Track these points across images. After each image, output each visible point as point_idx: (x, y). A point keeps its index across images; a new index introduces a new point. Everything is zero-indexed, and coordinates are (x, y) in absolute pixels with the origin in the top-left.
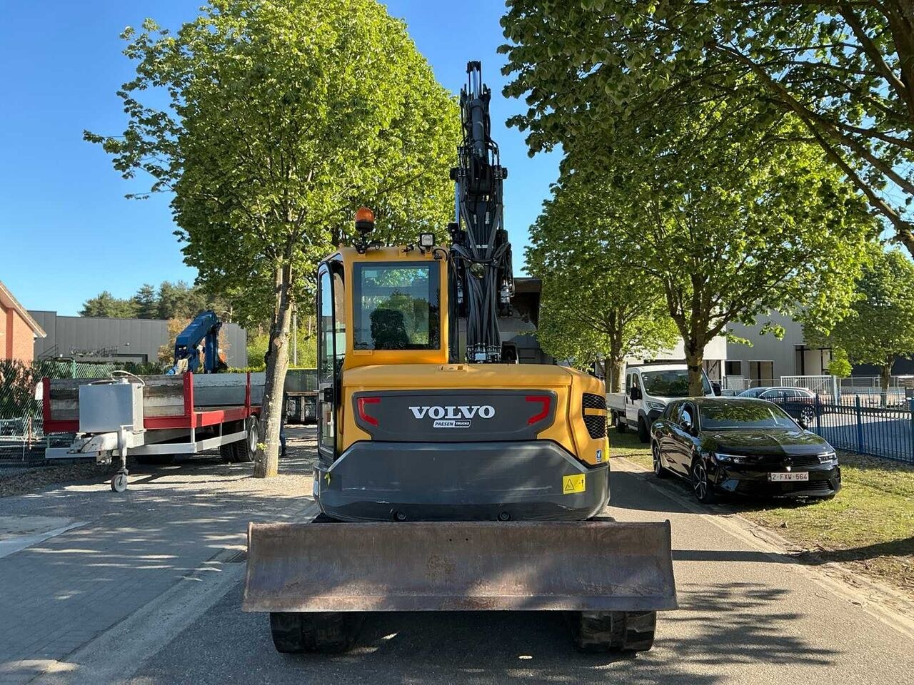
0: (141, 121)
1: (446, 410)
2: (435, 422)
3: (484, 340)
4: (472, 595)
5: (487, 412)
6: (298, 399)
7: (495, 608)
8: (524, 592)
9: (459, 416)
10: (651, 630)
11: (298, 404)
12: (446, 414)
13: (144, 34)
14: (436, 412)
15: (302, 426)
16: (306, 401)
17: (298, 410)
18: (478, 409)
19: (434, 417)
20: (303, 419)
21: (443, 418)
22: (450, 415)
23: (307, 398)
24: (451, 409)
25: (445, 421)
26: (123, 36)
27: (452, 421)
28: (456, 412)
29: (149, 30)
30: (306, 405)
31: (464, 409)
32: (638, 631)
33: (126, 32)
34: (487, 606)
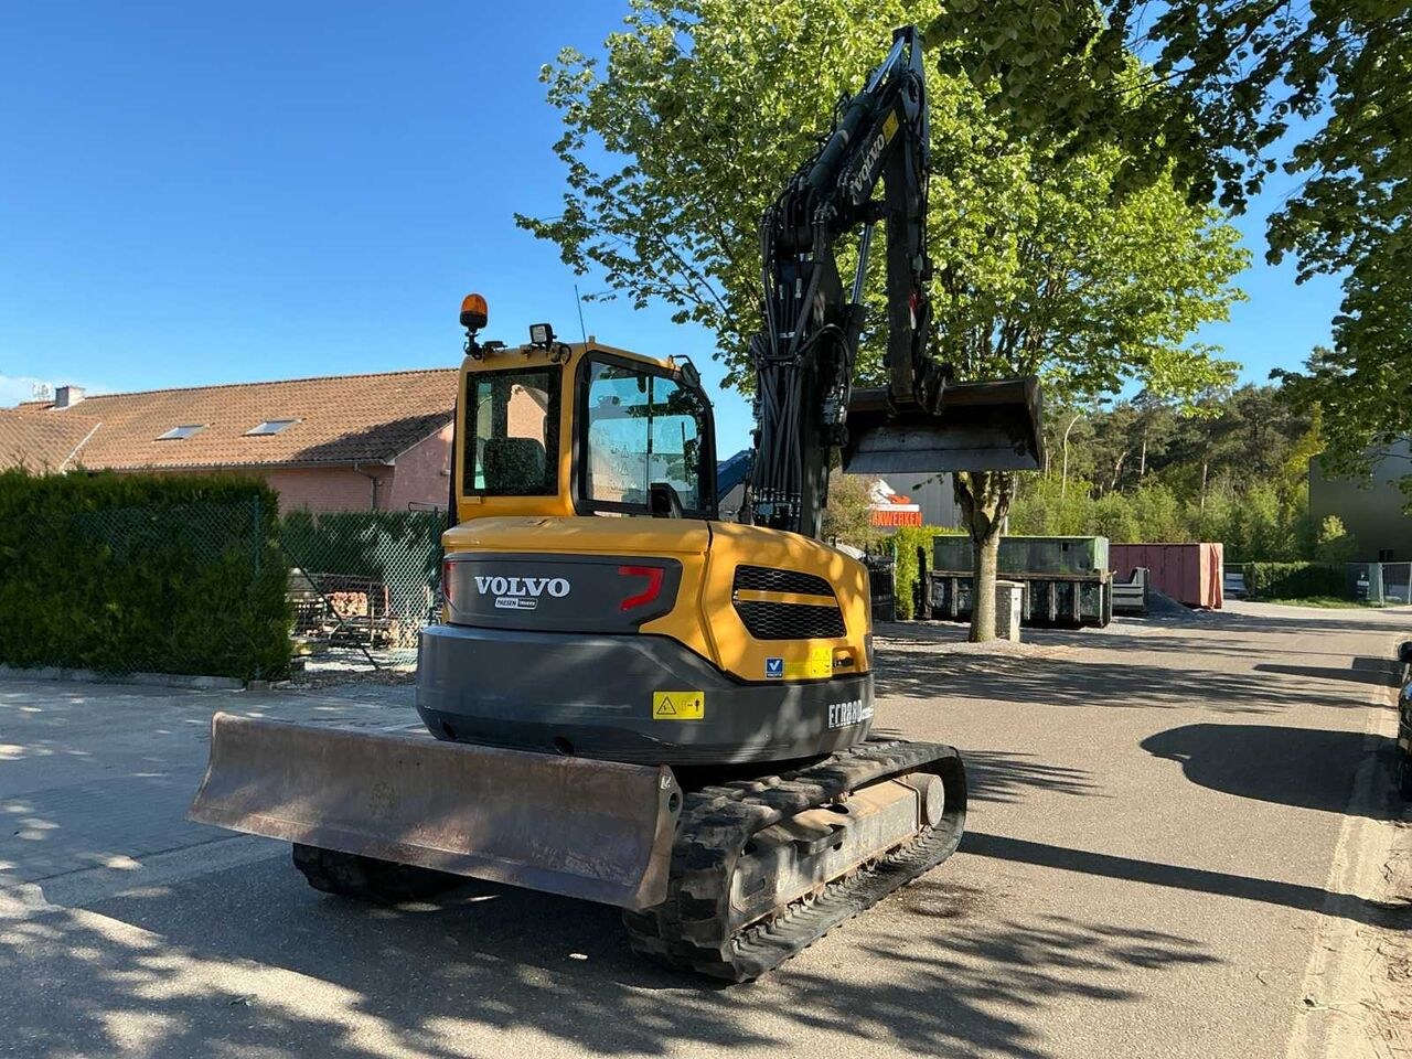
0: (590, 192)
1: (509, 583)
2: (498, 599)
3: (773, 483)
4: (405, 841)
5: (559, 587)
6: (947, 581)
7: (417, 864)
8: (462, 846)
9: (523, 593)
10: (716, 947)
11: (948, 589)
12: (509, 589)
13: (562, 72)
14: (499, 585)
15: (953, 623)
16: (959, 585)
17: (948, 599)
18: (547, 583)
19: (497, 593)
20: (955, 612)
21: (505, 595)
22: (513, 591)
23: (962, 581)
24: (514, 581)
25: (507, 599)
26: (542, 79)
27: (514, 600)
28: (521, 585)
29: (567, 63)
30: (959, 591)
31: (530, 582)
32: (697, 945)
33: (544, 71)
34: (409, 860)
